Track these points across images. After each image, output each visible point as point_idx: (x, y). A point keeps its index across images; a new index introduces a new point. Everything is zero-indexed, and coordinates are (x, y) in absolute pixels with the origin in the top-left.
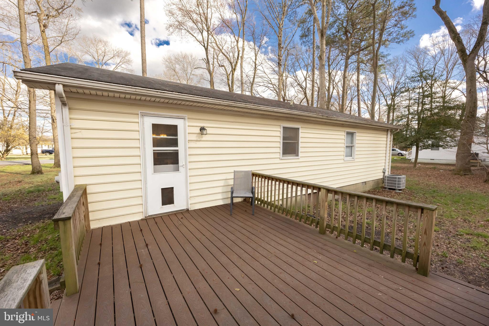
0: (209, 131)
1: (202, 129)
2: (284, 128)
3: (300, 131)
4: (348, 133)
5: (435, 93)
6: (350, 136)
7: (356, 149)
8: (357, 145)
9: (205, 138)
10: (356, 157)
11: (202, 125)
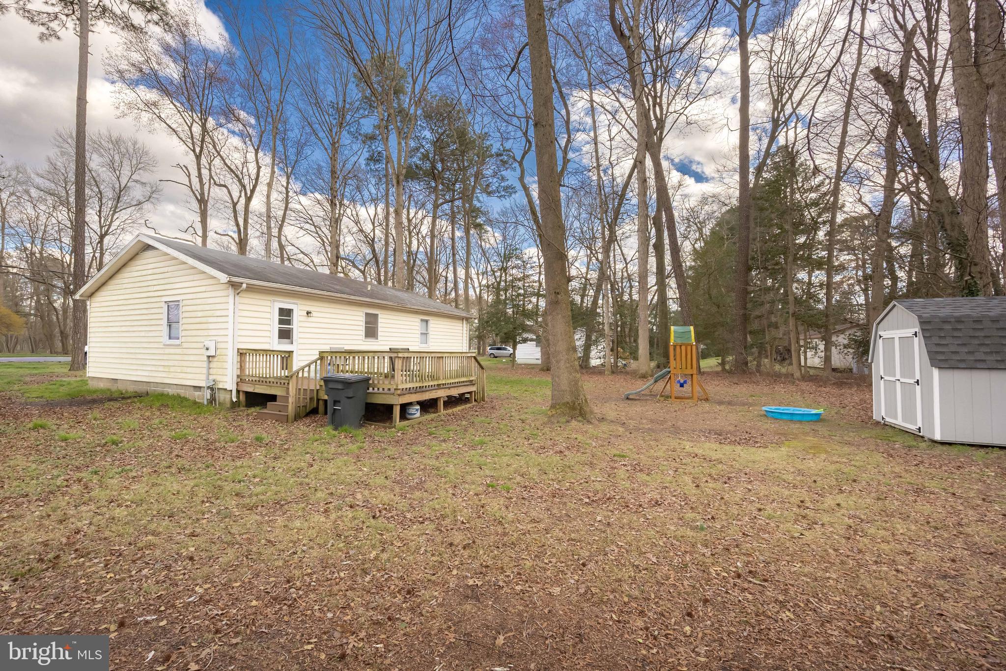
0: (314, 314)
1: (308, 313)
2: (367, 314)
3: (380, 316)
4: (422, 320)
5: (528, 276)
6: (424, 324)
7: (431, 336)
8: (431, 333)
9: (310, 319)
10: (431, 344)
11: (309, 309)
